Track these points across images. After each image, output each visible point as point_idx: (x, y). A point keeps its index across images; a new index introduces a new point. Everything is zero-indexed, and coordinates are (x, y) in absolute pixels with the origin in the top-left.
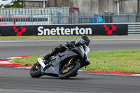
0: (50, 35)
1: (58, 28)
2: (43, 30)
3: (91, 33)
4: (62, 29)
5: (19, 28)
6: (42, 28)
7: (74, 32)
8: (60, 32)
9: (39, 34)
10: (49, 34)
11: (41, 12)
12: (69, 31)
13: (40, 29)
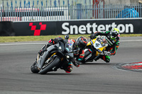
0: (79, 33)
1: (88, 24)
2: (69, 27)
4: (94, 26)
5: (37, 24)
8: (91, 29)
9: (63, 33)
11: (55, 2)
12: (104, 29)
13: (66, 26)
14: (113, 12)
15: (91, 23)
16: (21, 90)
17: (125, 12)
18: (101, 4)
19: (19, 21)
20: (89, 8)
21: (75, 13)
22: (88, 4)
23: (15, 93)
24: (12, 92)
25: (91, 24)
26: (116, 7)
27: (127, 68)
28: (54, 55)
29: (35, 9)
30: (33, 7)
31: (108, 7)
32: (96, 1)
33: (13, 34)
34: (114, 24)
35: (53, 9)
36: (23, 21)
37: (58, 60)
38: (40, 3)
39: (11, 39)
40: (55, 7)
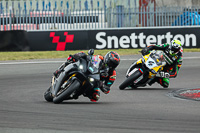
1: (134, 35)
2: (105, 38)
3: (194, 44)
6: (104, 34)
7: (164, 41)
10: (116, 46)
11: (86, 4)
12: (154, 40)
13: (101, 37)
14: (167, 17)
15: (137, 32)
16: (39, 127)
17: (185, 17)
18: (151, 5)
19: (35, 30)
20: (133, 11)
21: (114, 19)
22: (132, 6)
23: (30, 131)
24: (26, 130)
25: (137, 34)
26: (171, 10)
27: (187, 97)
28: (73, 77)
29: (58, 14)
30: (54, 10)
31: (160, 11)
32: (144, 2)
33: (28, 48)
34: (169, 34)
35: (83, 13)
36: (41, 30)
37: (78, 84)
38: (64, 4)
39: (25, 55)
40: (86, 10)
